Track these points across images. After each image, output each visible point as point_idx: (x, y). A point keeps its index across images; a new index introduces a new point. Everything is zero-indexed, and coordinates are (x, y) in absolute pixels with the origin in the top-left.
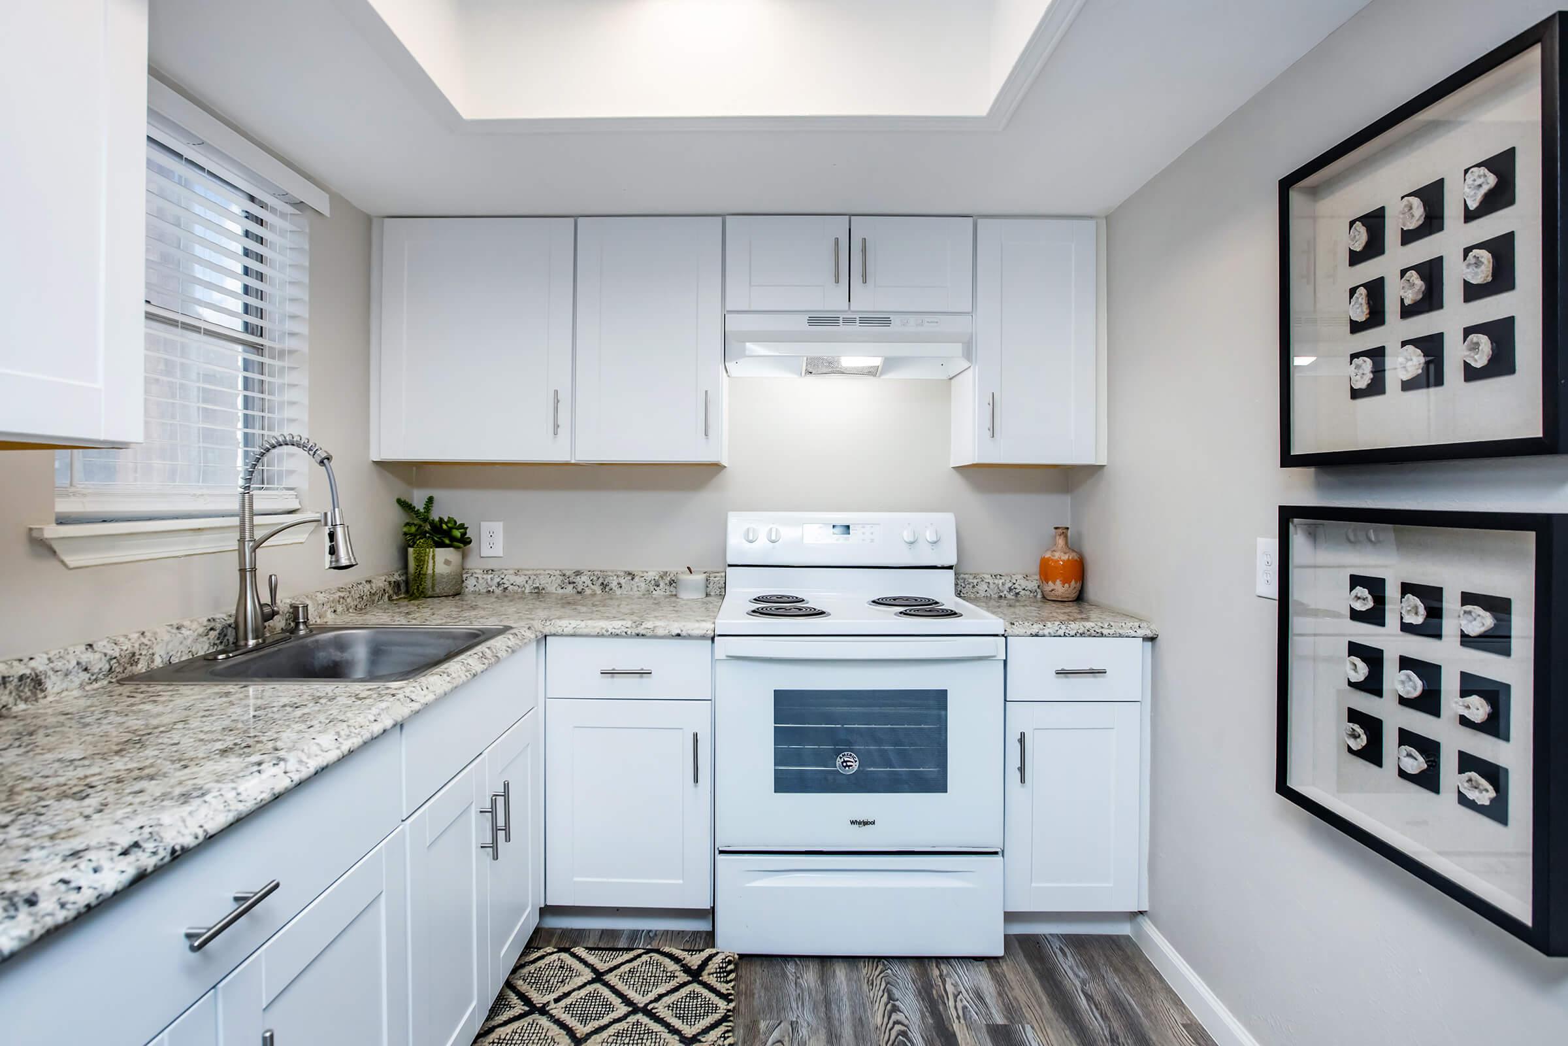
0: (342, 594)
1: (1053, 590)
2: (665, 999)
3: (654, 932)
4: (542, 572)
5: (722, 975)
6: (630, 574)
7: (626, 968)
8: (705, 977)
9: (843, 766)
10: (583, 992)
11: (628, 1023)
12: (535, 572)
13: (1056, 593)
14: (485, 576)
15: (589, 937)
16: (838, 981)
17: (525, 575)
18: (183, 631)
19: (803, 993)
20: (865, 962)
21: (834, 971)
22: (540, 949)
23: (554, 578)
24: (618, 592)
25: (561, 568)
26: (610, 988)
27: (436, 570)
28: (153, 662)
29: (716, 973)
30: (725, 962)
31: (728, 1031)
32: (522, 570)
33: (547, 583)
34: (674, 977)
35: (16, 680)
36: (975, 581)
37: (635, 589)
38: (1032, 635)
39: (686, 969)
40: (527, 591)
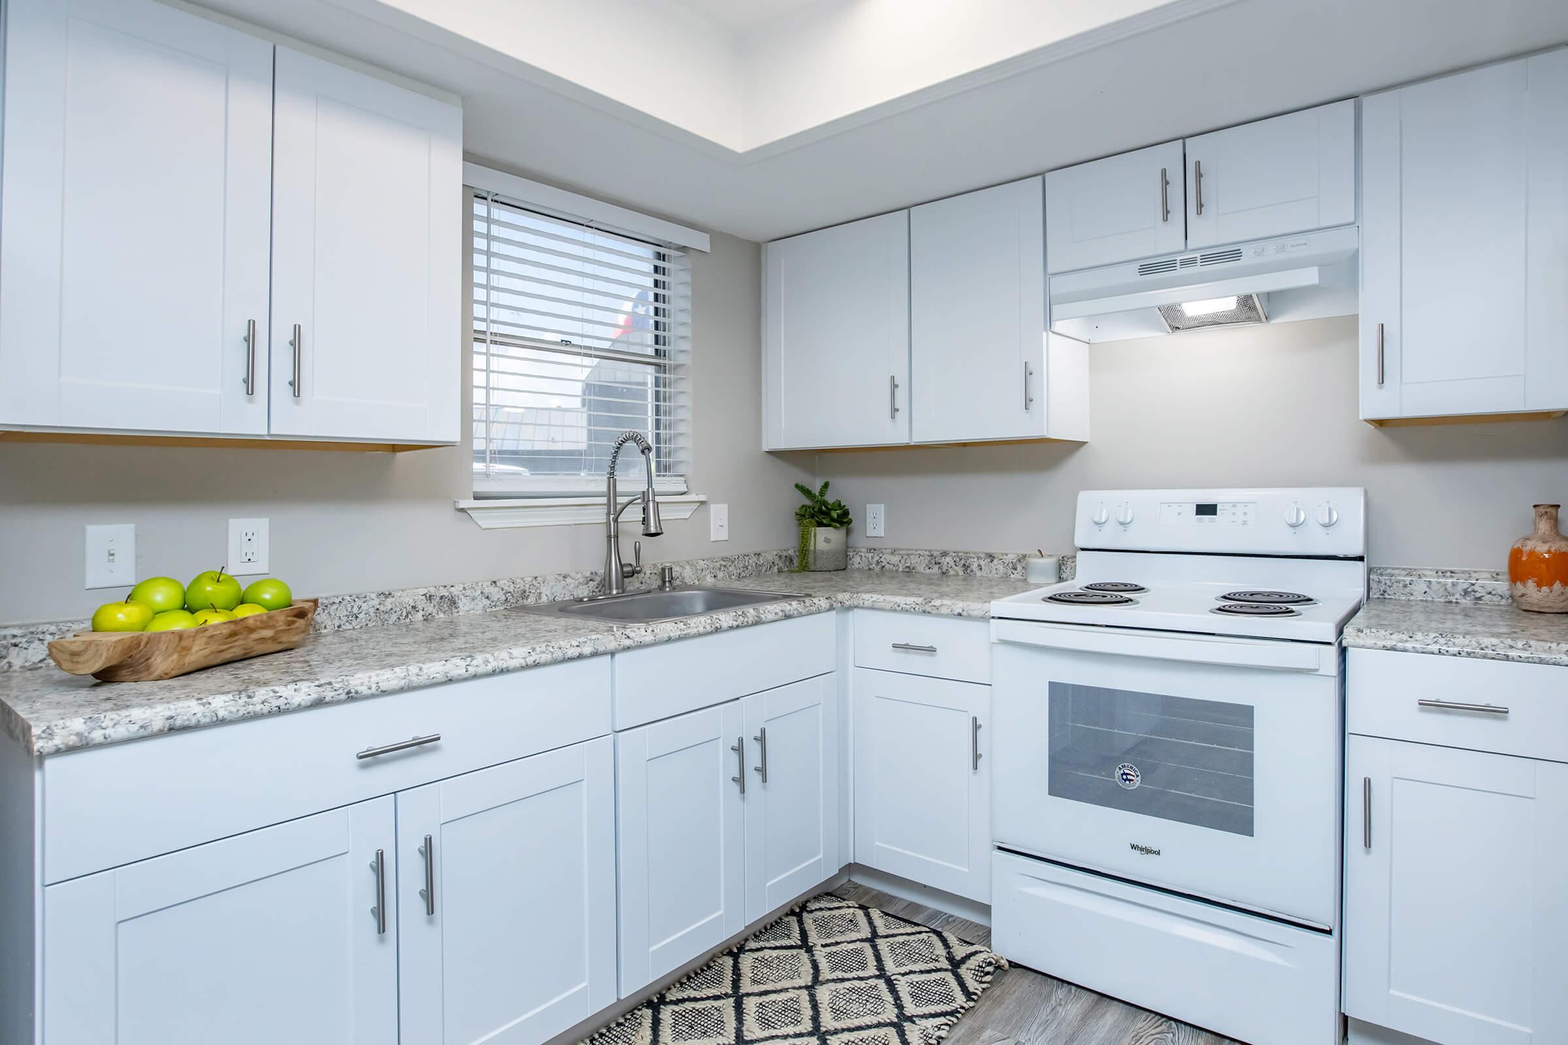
0: (724, 563)
1: (1523, 595)
2: (912, 976)
3: (954, 918)
4: (914, 552)
5: (979, 974)
6: (990, 556)
7: (901, 939)
8: (962, 971)
9: (1123, 779)
10: (852, 946)
11: (866, 983)
12: (908, 552)
13: (1530, 600)
14: (867, 555)
15: (895, 904)
16: (1101, 1023)
17: (899, 555)
18: (568, 580)
19: (1051, 1022)
20: (1148, 1016)
21: (1105, 1013)
22: (844, 900)
23: (923, 558)
24: (979, 574)
25: (930, 548)
26: (875, 951)
27: (817, 548)
28: (540, 598)
29: (975, 970)
30: (986, 962)
31: (947, 1024)
32: (898, 549)
33: (917, 563)
34: (937, 960)
35: (438, 599)
36: (1408, 579)
37: (994, 571)
38: (1385, 648)
39: (950, 958)
40: (900, 570)
